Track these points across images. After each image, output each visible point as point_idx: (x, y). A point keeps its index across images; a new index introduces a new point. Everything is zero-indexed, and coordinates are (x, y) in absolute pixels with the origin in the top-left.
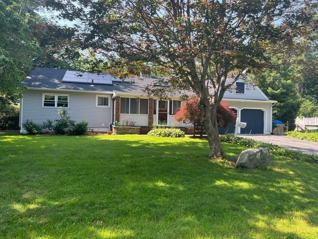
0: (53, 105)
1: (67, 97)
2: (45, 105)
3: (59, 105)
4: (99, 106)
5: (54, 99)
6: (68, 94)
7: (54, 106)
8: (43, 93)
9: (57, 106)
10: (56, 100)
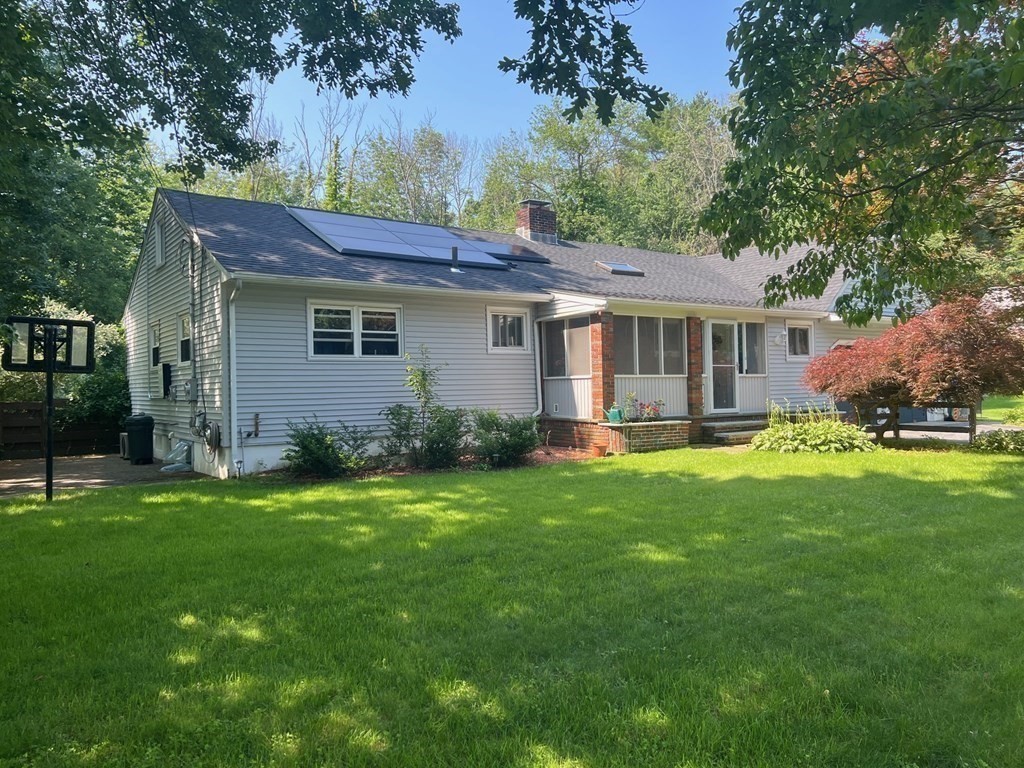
0: (348, 349)
1: (393, 314)
2: (320, 348)
3: (367, 349)
4: (501, 350)
5: (347, 323)
6: (398, 302)
7: (352, 353)
8: (309, 301)
9: (363, 354)
10: (357, 328)
